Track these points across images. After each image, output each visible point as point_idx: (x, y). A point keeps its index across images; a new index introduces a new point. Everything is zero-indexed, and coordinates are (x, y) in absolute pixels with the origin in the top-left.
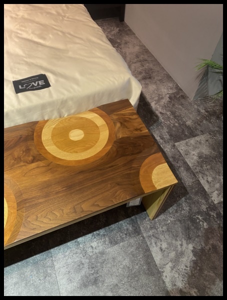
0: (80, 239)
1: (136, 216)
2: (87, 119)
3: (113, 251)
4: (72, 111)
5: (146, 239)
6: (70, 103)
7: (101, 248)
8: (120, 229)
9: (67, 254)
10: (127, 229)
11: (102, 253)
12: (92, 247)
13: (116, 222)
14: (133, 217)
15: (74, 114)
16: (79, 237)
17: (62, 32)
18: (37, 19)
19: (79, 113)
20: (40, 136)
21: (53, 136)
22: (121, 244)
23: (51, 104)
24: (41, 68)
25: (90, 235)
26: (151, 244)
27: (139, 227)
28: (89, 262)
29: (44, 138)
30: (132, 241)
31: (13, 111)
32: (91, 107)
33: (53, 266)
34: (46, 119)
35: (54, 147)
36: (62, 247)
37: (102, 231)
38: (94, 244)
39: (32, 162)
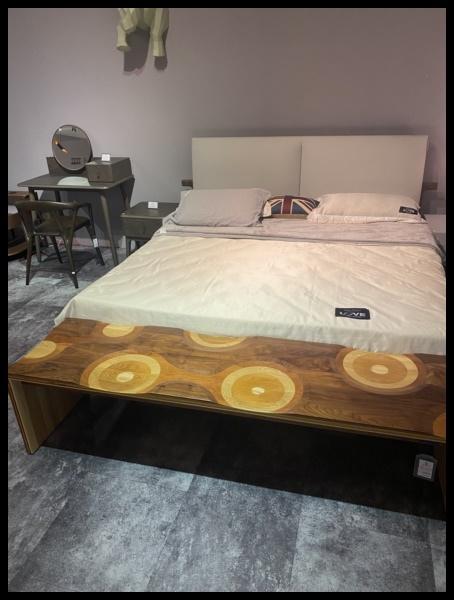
0: (340, 503)
1: (430, 520)
2: (397, 361)
3: (377, 537)
4: (384, 349)
5: (433, 551)
6: (385, 338)
7: (363, 525)
8: (398, 521)
9: (320, 508)
10: (409, 526)
11: (363, 531)
12: (352, 519)
13: (395, 511)
14: (423, 519)
15: (385, 352)
16: (340, 501)
17: (403, 282)
18: (380, 268)
19: (390, 353)
20: (342, 358)
21: (355, 362)
22: (393, 537)
23: (365, 333)
24: (367, 304)
25: (355, 506)
26: (438, 560)
27: (427, 534)
28: (343, 531)
29: (345, 361)
30: (410, 541)
31: (327, 328)
32: (406, 352)
33: (299, 511)
34: (354, 347)
35: (353, 371)
36: (317, 499)
37: (372, 511)
38: (357, 517)
39: (328, 371)
